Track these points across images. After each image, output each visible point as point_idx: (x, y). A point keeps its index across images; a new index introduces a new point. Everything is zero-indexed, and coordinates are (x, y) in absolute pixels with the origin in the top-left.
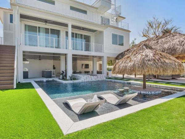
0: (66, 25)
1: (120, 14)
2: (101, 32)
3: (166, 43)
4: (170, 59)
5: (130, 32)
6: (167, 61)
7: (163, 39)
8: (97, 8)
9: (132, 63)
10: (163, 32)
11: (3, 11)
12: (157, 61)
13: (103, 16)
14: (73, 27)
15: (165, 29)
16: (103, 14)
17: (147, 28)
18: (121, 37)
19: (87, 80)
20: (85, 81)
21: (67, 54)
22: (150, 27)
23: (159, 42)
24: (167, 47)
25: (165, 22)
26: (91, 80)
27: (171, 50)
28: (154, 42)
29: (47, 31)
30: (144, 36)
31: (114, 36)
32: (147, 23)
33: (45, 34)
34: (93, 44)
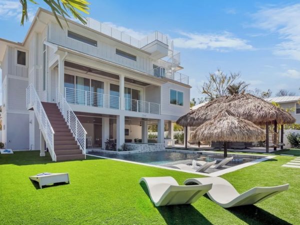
0: (117, 77)
1: (179, 64)
2: (158, 88)
3: (240, 106)
4: (253, 126)
5: (191, 87)
6: (251, 128)
7: (236, 102)
8: (150, 54)
9: (219, 130)
10: (228, 89)
11: (8, 45)
12: (242, 128)
13: (156, 64)
14: (127, 80)
15: (232, 85)
16: (155, 61)
17: (208, 83)
18: (181, 94)
19: (145, 151)
20: (143, 152)
21: (119, 116)
22: (213, 81)
23: (232, 105)
24: (242, 112)
25: (230, 76)
26: (149, 151)
27: (247, 115)
28: (225, 104)
29: (86, 82)
30: (205, 92)
31: (173, 93)
32: (209, 76)
33: (83, 86)
34: (143, 102)
